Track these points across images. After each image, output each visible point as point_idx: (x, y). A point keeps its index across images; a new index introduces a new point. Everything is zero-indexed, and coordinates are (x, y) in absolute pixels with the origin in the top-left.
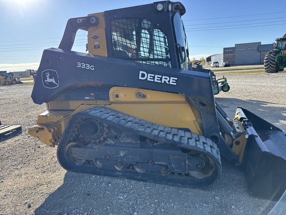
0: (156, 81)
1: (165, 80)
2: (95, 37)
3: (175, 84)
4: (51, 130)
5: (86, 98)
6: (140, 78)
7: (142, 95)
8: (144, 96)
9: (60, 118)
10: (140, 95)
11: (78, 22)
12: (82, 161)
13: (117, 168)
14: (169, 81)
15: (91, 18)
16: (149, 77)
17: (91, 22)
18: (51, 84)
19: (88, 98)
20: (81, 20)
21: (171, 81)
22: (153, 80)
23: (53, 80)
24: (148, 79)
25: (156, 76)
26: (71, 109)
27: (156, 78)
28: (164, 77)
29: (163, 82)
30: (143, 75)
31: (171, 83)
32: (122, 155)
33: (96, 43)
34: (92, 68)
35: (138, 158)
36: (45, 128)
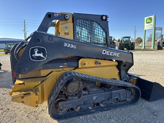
0: (110, 55)
1: (115, 54)
2: (66, 28)
3: (119, 56)
4: (37, 94)
5: (60, 67)
6: (103, 53)
7: (99, 63)
8: (100, 64)
9: (38, 84)
10: (98, 63)
11: (55, 16)
12: (63, 111)
13: (89, 108)
14: (116, 55)
15: (66, 15)
16: (107, 53)
17: (66, 18)
18: (39, 58)
19: (62, 66)
20: (57, 15)
21: (117, 55)
22: (109, 55)
23: (41, 55)
24: (107, 54)
25: (111, 52)
26: (41, 76)
27: (111, 54)
28: (114, 53)
29: (114, 55)
30: (104, 52)
31: (117, 56)
32: (94, 99)
33: (66, 31)
34: (75, 47)
35: (104, 99)
36: (32, 93)
